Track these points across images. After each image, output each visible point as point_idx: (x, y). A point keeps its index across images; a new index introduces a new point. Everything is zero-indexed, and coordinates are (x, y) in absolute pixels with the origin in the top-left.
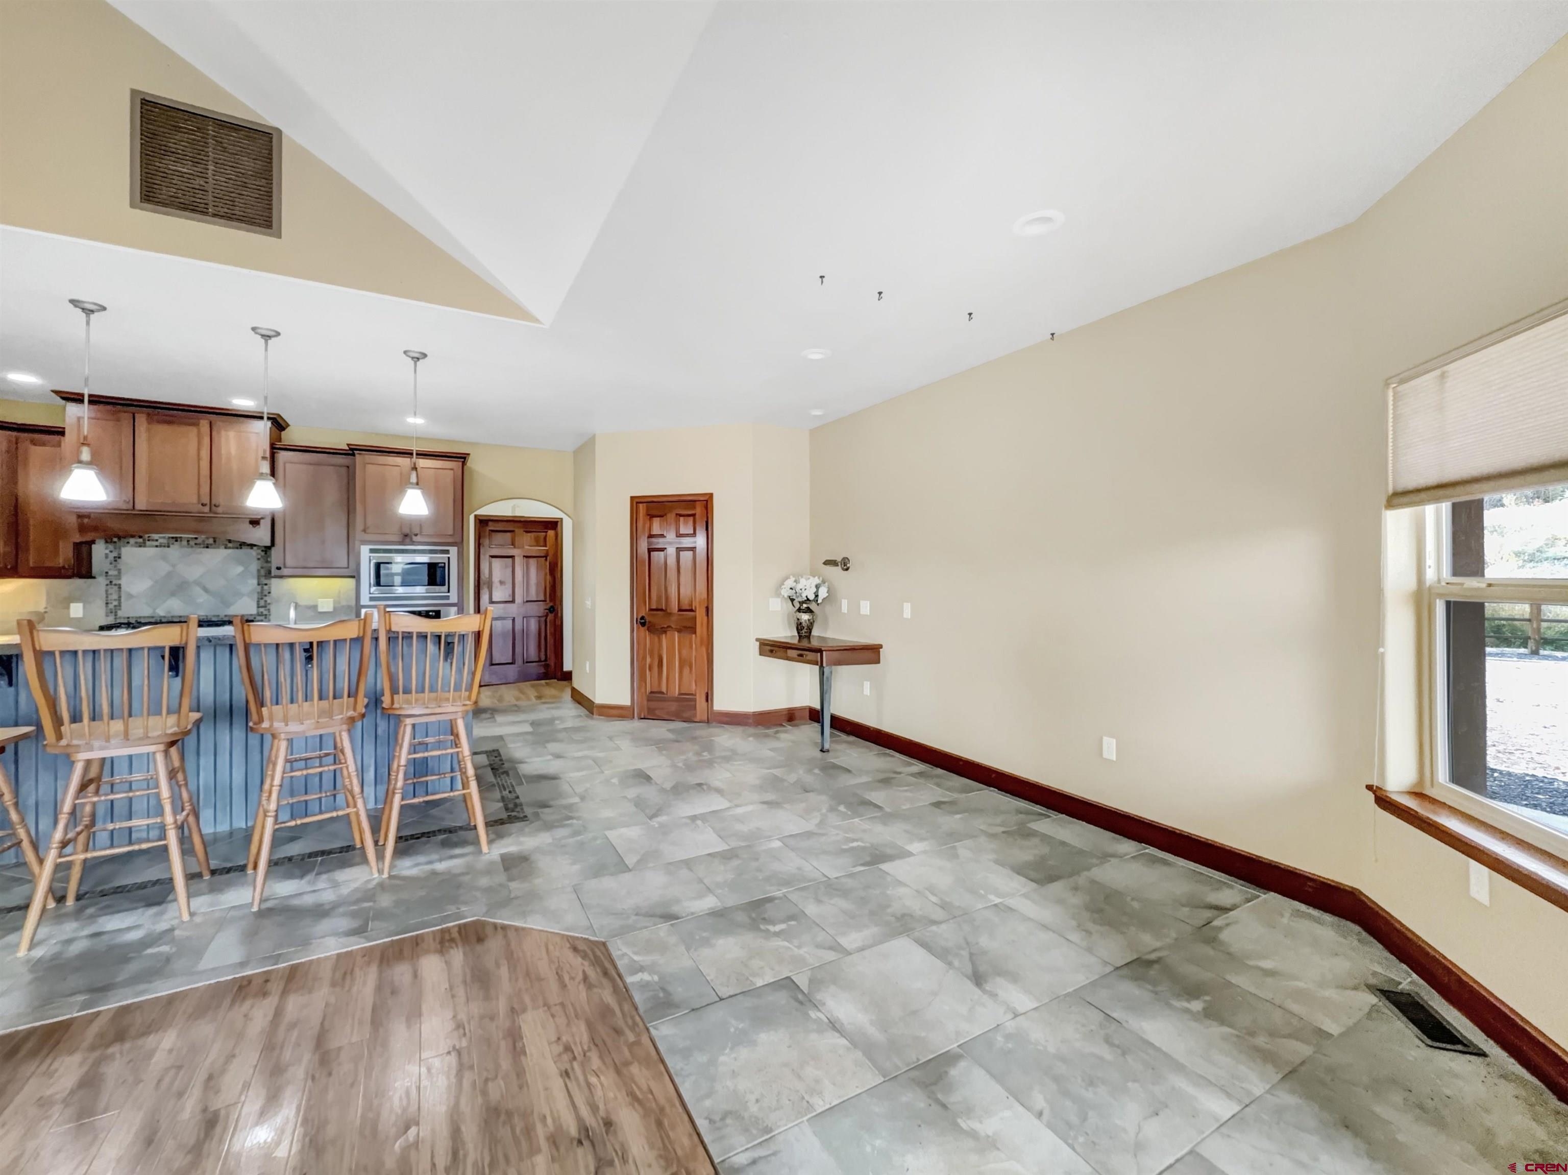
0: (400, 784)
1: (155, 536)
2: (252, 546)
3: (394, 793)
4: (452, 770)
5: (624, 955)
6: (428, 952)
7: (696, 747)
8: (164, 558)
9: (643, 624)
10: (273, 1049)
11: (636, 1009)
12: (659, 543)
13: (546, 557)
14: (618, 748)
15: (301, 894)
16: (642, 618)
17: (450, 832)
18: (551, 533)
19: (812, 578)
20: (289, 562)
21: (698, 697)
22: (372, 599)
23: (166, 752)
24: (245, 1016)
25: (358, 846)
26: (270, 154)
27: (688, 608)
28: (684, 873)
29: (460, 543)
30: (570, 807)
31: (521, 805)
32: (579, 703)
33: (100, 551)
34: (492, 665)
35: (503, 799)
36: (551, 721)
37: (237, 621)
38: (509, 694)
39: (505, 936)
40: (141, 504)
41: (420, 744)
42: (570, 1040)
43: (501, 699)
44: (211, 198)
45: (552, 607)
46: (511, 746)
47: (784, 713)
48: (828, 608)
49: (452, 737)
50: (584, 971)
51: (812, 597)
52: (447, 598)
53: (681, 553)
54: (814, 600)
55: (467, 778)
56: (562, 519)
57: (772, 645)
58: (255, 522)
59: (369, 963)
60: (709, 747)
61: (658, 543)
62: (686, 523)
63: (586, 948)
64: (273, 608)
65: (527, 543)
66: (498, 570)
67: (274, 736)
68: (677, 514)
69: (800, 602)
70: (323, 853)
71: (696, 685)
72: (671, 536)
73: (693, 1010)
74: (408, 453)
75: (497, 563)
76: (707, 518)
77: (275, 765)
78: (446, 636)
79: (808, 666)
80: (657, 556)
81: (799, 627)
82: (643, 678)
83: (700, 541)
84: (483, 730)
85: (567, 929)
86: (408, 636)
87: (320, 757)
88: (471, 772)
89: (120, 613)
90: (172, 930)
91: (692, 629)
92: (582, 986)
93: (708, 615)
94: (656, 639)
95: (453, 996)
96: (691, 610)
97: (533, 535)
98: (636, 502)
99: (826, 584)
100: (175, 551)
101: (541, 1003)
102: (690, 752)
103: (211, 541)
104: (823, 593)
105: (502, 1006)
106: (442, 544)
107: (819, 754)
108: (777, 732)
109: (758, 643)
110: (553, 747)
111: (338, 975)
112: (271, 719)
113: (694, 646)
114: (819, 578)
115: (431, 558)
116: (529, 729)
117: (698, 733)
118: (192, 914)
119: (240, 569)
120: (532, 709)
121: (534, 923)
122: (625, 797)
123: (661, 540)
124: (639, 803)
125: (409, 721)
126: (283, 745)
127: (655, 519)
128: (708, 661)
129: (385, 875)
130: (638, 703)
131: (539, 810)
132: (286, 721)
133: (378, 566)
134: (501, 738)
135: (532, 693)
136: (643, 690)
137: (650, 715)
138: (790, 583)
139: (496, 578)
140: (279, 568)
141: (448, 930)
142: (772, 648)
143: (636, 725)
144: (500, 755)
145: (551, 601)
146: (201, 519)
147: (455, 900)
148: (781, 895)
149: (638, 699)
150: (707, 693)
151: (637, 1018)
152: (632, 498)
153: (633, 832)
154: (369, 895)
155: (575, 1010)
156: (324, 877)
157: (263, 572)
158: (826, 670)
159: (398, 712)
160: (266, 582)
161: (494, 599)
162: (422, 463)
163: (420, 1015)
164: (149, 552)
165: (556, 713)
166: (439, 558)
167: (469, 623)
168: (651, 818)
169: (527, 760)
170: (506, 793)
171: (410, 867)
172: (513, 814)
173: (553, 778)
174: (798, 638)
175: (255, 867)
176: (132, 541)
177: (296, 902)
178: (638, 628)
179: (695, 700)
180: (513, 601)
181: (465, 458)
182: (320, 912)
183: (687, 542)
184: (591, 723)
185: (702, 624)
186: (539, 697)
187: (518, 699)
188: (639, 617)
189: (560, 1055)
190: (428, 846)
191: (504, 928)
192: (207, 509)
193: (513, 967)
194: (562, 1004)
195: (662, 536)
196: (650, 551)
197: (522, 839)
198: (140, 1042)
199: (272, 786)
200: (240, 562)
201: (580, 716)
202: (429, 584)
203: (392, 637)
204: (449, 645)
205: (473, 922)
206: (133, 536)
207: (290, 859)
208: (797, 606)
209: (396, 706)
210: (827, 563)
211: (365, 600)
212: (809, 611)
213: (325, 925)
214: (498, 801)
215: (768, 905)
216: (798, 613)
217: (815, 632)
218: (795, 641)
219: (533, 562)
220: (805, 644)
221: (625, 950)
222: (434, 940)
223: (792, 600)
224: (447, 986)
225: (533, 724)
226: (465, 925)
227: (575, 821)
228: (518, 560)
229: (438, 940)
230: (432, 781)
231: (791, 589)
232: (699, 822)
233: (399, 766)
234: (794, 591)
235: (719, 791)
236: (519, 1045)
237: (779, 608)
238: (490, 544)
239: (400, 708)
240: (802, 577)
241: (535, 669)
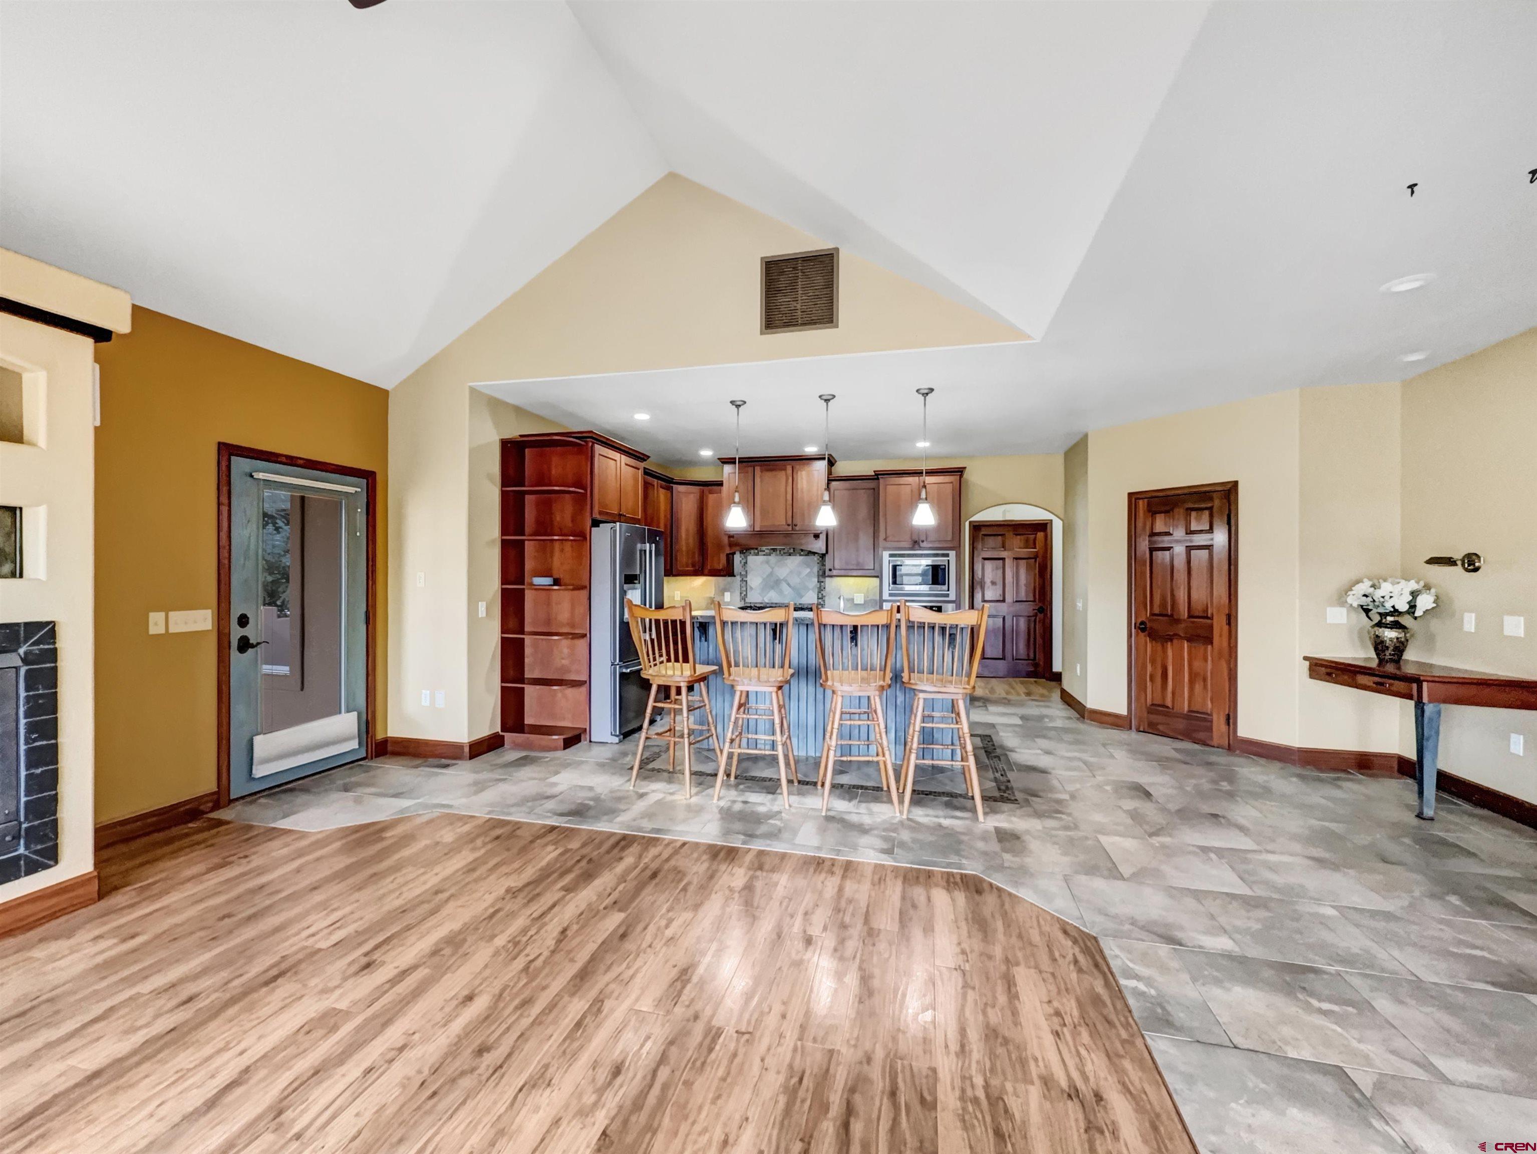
0: (915, 746)
1: (764, 548)
2: (814, 553)
3: (910, 752)
4: (952, 744)
5: (1117, 956)
6: (937, 885)
7: (1212, 774)
8: (767, 562)
9: (1143, 630)
10: (839, 911)
11: (1130, 1011)
12: (1165, 541)
13: (1035, 558)
14: (1112, 756)
15: (850, 813)
16: (1142, 623)
17: (952, 796)
18: (1040, 535)
19: (1403, 582)
20: (837, 566)
21: (1215, 717)
22: (890, 595)
23: (777, 693)
24: (823, 883)
25: (885, 788)
26: (833, 269)
27: (1201, 614)
28: (1190, 902)
29: (958, 548)
30: (1059, 802)
31: (1012, 788)
32: (1069, 705)
33: (737, 558)
34: (984, 658)
35: (996, 780)
36: (1041, 718)
37: (814, 608)
38: (1000, 688)
39: (1000, 896)
40: (757, 528)
41: (929, 716)
42: (1060, 1007)
43: (992, 691)
44: (800, 313)
45: (1041, 607)
46: (1001, 734)
47: (1352, 757)
48: (1435, 625)
49: (954, 715)
50: (1074, 954)
51: (1403, 607)
52: (948, 596)
53: (1192, 552)
54: (1408, 612)
55: (966, 752)
56: (1051, 521)
57: (1331, 667)
58: (817, 536)
59: (896, 877)
60: (1230, 777)
61: (1163, 542)
62: (1198, 519)
63: (1076, 936)
64: (826, 599)
65: (1017, 544)
66: (989, 572)
67: (834, 692)
68: (1187, 509)
69: (1380, 614)
70: (862, 787)
71: (1212, 702)
72: (1179, 533)
73: (1198, 1041)
74: (918, 473)
75: (989, 565)
76: (1230, 510)
77: (834, 714)
78: (951, 628)
79: (1397, 700)
80: (1162, 557)
81: (1379, 645)
82: (1142, 687)
83: (1220, 538)
84: (979, 716)
85: (1056, 911)
86: (922, 626)
87: (860, 714)
88: (969, 748)
89: (748, 600)
90: (780, 812)
91: (1208, 640)
92: (1072, 967)
93: (1229, 624)
94: (1159, 648)
95: (958, 928)
96: (1207, 618)
97: (1022, 537)
98: (1133, 498)
99: (1433, 590)
100: (773, 558)
101: (1032, 964)
102: (1202, 779)
103: (792, 551)
104: (1425, 602)
105: (998, 951)
106: (942, 549)
107: (1415, 822)
108: (1338, 779)
109: (1307, 663)
110: (1042, 743)
111: (876, 878)
112: (833, 680)
113: (1210, 658)
114: (1418, 582)
115: (933, 561)
116: (1020, 722)
117: (1213, 758)
118: (790, 806)
119: (808, 570)
120: (1021, 704)
121: (1024, 893)
122: (1120, 807)
123: (1166, 538)
124: (1135, 816)
125: (921, 695)
126: (840, 700)
127: (1158, 515)
128: (1230, 679)
129: (905, 817)
130: (1136, 714)
131: (1029, 798)
132: (841, 682)
133: (895, 568)
134: (993, 726)
135: (1021, 689)
136: (1143, 700)
137: (1151, 729)
138: (1364, 587)
139: (988, 580)
140: (830, 570)
141: (953, 874)
142: (1329, 670)
143: (1133, 736)
144: (992, 739)
145: (1040, 601)
146: (787, 535)
147: (958, 853)
148: (1334, 972)
149: (1136, 709)
150: (1228, 715)
151: (1130, 1020)
152: (1130, 495)
153: (1129, 844)
154: (894, 828)
155: (1065, 983)
156: (864, 805)
157: (821, 573)
158: (1429, 709)
159: (914, 687)
160: (822, 580)
161: (987, 598)
162: (929, 480)
163: (933, 931)
164: (760, 558)
165: (1045, 711)
166: (940, 561)
167: (966, 618)
168: (1151, 835)
169: (1017, 750)
170: (998, 775)
171: (924, 815)
172: (1006, 795)
173: (1043, 771)
174: (1377, 661)
175: (823, 785)
176: (752, 551)
177: (847, 817)
178: (1137, 635)
179: (1211, 721)
180: (1004, 601)
181: (962, 472)
182: (862, 830)
183: (1200, 540)
184: (1081, 726)
185: (1221, 636)
186: (1028, 694)
187: (1008, 693)
188: (1139, 622)
189: (1050, 1015)
190: (935, 803)
191: (999, 889)
192: (790, 528)
193: (1007, 925)
194: (1053, 974)
195: (1168, 534)
196: (1152, 550)
197: (1014, 819)
198: (770, 875)
199: (832, 728)
200: (808, 566)
201: (1070, 718)
202: (933, 584)
203: (911, 626)
204: (952, 637)
205: (972, 875)
206: (753, 549)
207: (842, 786)
208: (1377, 619)
209: (912, 681)
210: (1433, 561)
211: (886, 596)
212: (1396, 625)
213: (864, 840)
214: (991, 781)
215: (1312, 976)
216: (1376, 628)
217: (1410, 655)
218: (1374, 664)
219: (1023, 563)
220: (1390, 668)
221: (1117, 952)
222: (942, 877)
223: (1367, 611)
224: (953, 917)
225: (1022, 718)
226: (966, 875)
227: (1063, 816)
228: (1008, 562)
229: (945, 880)
230: (937, 749)
231: (1365, 596)
232: (1212, 855)
233: (914, 731)
234: (1370, 599)
235: (1241, 828)
236: (1013, 990)
237: (1344, 620)
238: (983, 547)
239: (916, 684)
240: (1385, 580)
241: (1024, 666)
